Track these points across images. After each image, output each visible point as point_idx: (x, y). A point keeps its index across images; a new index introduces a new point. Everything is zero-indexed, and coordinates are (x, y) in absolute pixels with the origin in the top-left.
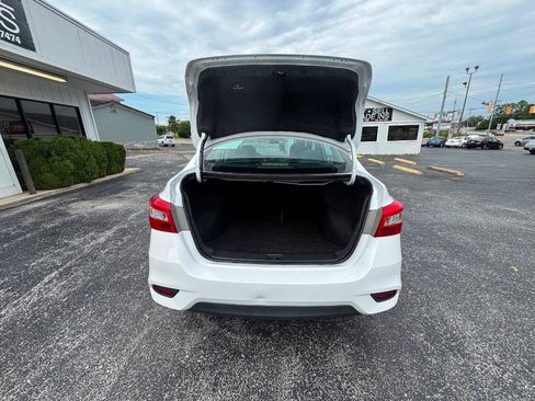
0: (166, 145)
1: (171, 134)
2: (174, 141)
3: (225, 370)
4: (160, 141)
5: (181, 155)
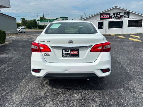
0: (21, 32)
1: (23, 27)
2: (25, 30)
3: (56, 97)
4: (18, 30)
5: (30, 36)
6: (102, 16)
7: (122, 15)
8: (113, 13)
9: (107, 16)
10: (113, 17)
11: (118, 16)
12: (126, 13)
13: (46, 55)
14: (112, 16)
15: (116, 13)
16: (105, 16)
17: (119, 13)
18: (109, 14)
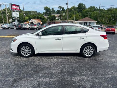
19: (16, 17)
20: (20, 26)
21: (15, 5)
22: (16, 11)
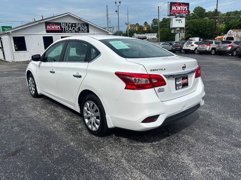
6: (48, 27)
7: (79, 28)
8: (66, 23)
9: (57, 27)
10: (67, 30)
11: (74, 29)
12: (84, 26)
13: (160, 91)
14: (65, 29)
15: (70, 23)
16: (53, 27)
17: (75, 24)
18: (59, 24)
19: (178, 28)
20: (180, 45)
21: (180, 4)
22: (179, 16)
